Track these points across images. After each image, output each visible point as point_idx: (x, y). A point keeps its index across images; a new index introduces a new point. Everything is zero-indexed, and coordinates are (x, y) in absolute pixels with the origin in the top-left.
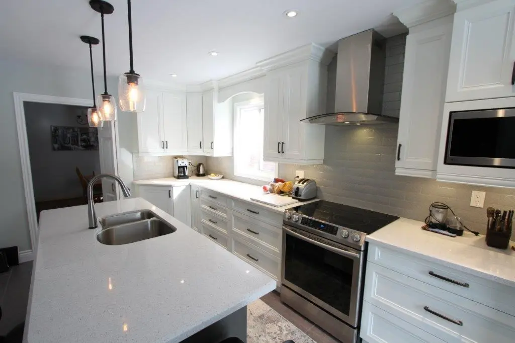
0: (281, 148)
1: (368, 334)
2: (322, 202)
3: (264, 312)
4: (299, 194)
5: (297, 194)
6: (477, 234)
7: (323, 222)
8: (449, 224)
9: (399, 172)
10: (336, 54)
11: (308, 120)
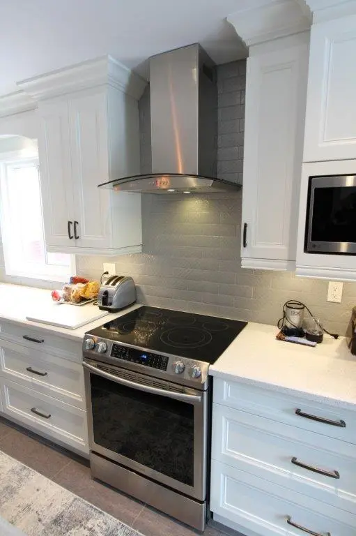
0: (73, 231)
1: (221, 505)
2: (144, 308)
3: (64, 508)
4: (109, 301)
5: (105, 301)
6: (336, 337)
7: (145, 350)
8: (306, 328)
9: (246, 264)
10: (149, 83)
11: (111, 184)
